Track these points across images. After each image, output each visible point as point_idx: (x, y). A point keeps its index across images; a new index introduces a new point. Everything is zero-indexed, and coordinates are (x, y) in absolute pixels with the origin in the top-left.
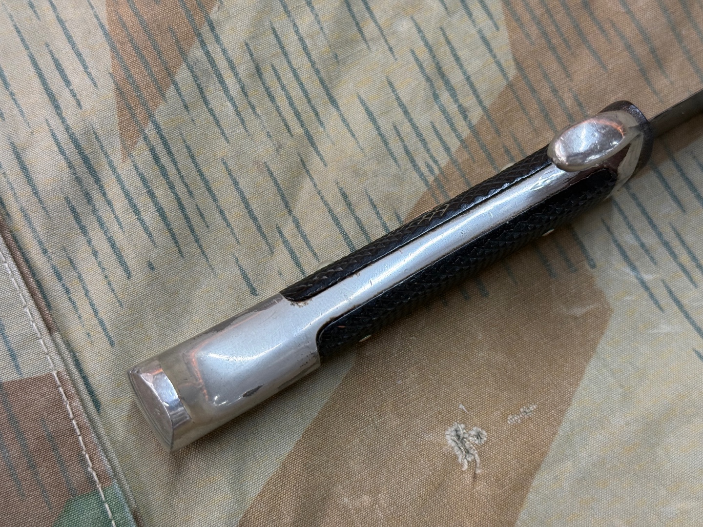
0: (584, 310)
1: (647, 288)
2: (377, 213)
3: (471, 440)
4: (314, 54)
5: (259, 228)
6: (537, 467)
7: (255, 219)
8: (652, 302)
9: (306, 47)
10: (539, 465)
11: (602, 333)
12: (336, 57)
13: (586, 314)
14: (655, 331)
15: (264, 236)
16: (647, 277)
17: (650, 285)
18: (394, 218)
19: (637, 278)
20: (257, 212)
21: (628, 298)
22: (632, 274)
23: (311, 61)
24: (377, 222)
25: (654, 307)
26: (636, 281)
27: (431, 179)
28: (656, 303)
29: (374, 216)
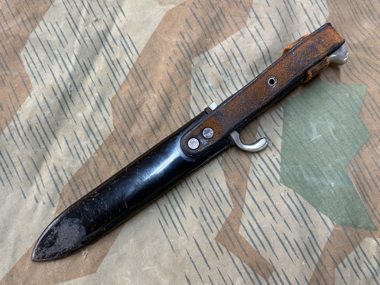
2: (65, 173)
4: (50, 123)
5: (28, 178)
7: (27, 175)
9: (47, 120)
12: (57, 124)
15: (29, 180)
18: (70, 175)
20: (28, 173)
23: (49, 125)
24: (65, 176)
29: (64, 174)
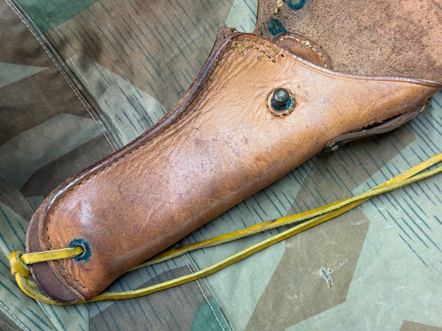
0: (360, 223)
1: (381, 213)
3: (328, 273)
6: (351, 280)
8: (383, 217)
10: (351, 279)
11: (367, 230)
13: (361, 224)
14: (385, 228)
16: (381, 209)
17: (382, 211)
19: (377, 210)
21: (375, 217)
22: (375, 208)
25: (384, 219)
26: (377, 211)
27: (302, 183)
28: (385, 217)
